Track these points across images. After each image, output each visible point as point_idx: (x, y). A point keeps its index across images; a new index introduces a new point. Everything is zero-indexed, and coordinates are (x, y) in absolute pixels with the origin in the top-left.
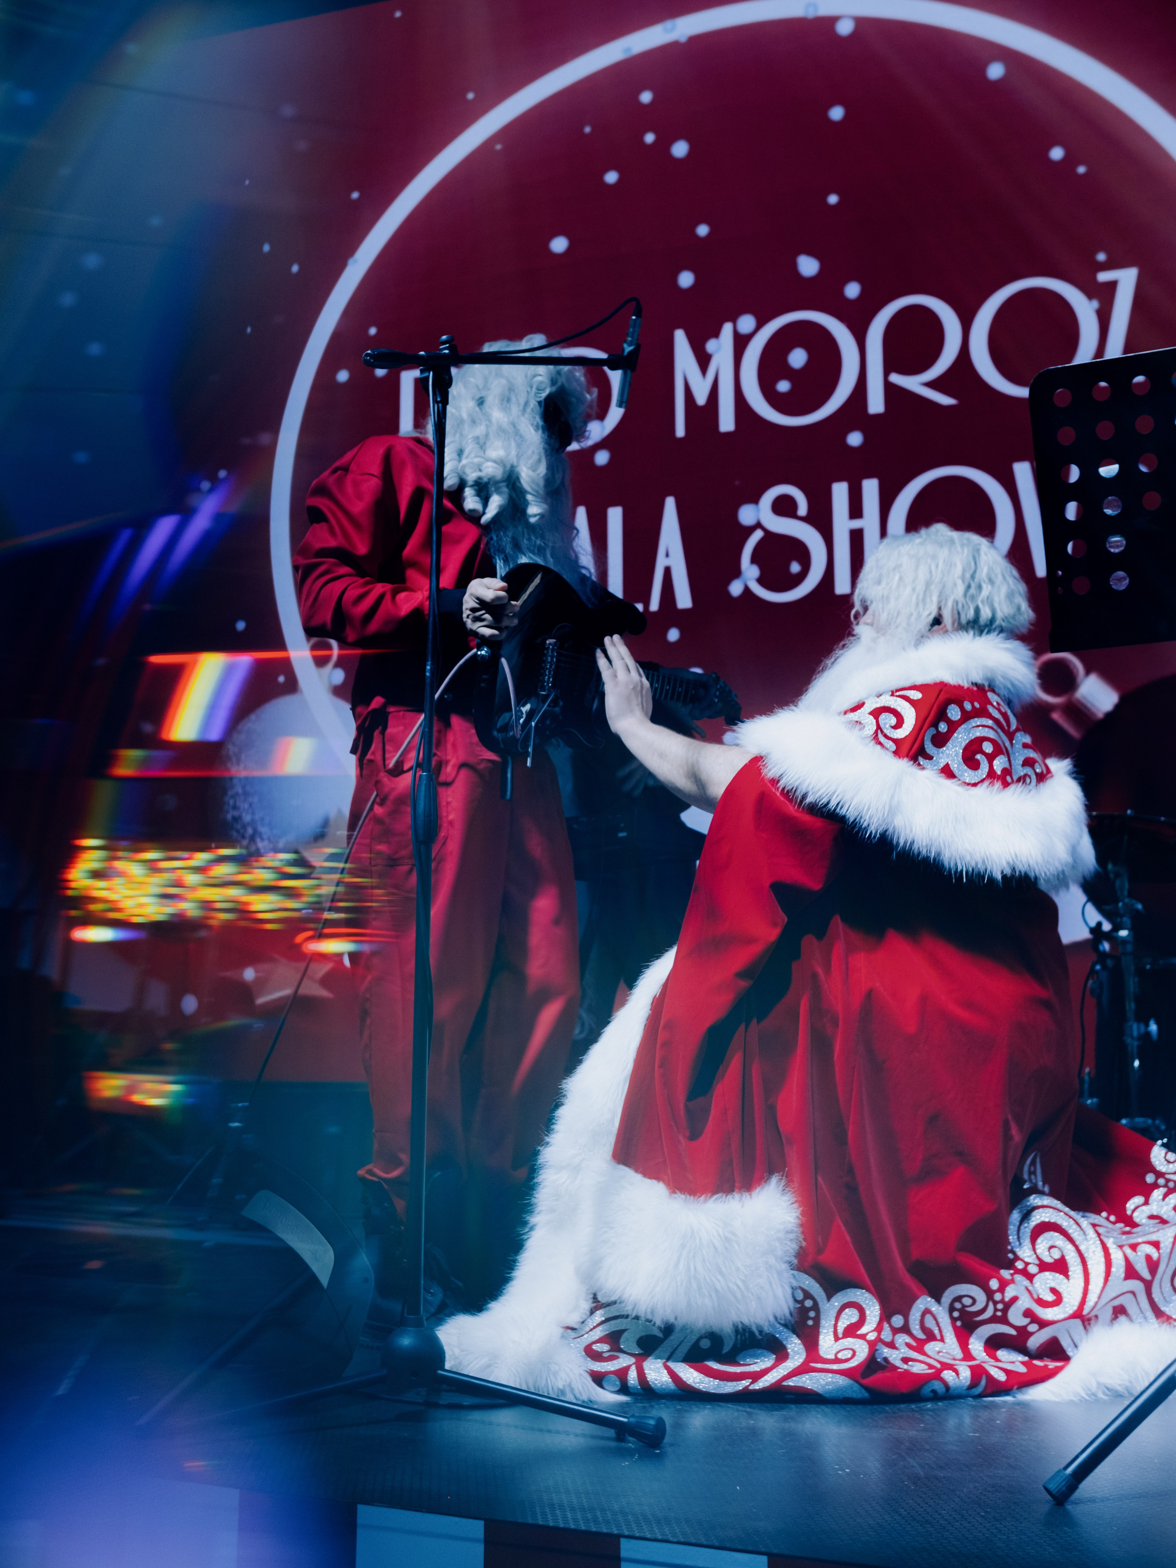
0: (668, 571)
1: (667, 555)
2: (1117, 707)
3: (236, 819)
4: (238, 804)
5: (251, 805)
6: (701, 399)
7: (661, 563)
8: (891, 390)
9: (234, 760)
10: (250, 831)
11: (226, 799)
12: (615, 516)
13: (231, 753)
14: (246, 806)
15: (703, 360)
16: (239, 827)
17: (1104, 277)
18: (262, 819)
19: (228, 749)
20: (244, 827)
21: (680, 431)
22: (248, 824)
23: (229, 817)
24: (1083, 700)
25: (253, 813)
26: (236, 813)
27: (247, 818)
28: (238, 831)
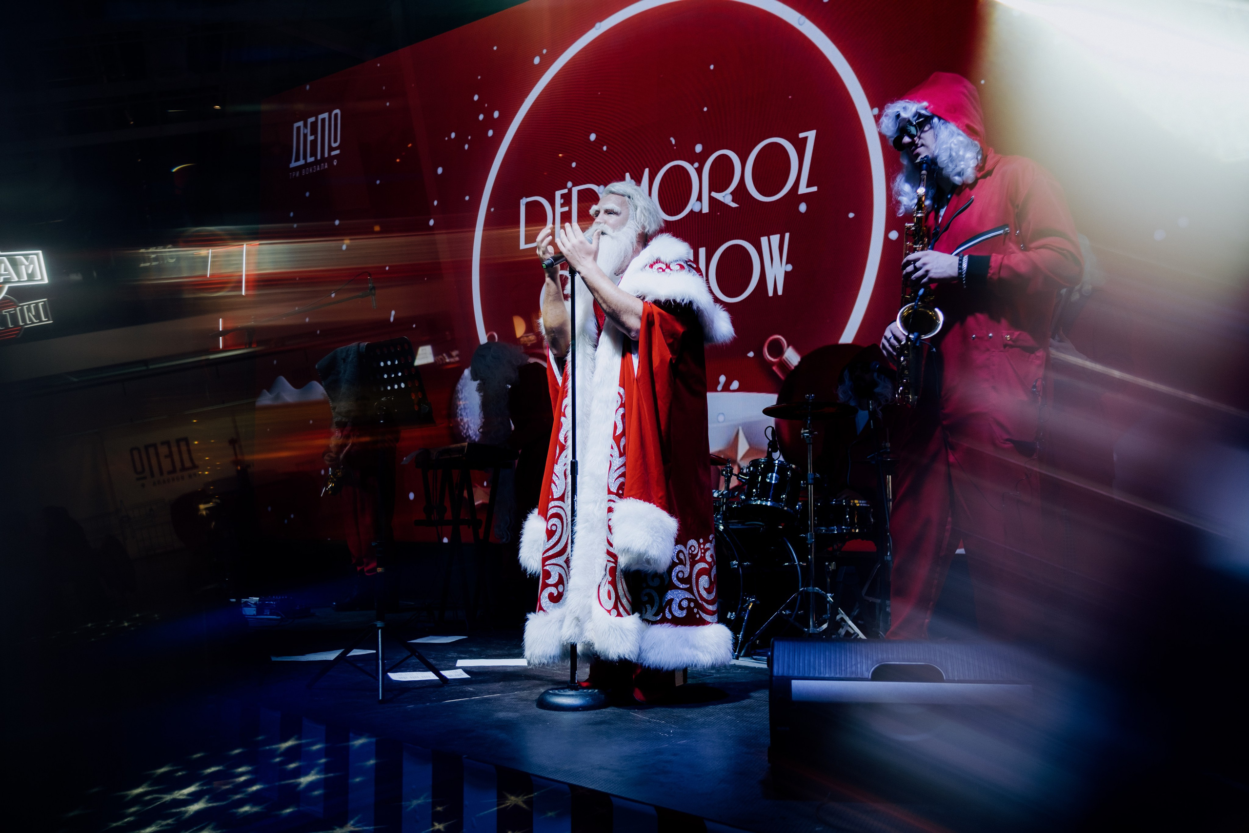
2: (800, 363)
3: (462, 420)
5: (467, 413)
8: (712, 200)
9: (460, 392)
10: (466, 426)
11: (458, 411)
14: (465, 414)
16: (462, 424)
17: (801, 135)
18: (471, 420)
20: (464, 424)
22: (466, 423)
24: (786, 360)
25: (468, 417)
26: (461, 418)
27: (465, 420)
28: (462, 426)
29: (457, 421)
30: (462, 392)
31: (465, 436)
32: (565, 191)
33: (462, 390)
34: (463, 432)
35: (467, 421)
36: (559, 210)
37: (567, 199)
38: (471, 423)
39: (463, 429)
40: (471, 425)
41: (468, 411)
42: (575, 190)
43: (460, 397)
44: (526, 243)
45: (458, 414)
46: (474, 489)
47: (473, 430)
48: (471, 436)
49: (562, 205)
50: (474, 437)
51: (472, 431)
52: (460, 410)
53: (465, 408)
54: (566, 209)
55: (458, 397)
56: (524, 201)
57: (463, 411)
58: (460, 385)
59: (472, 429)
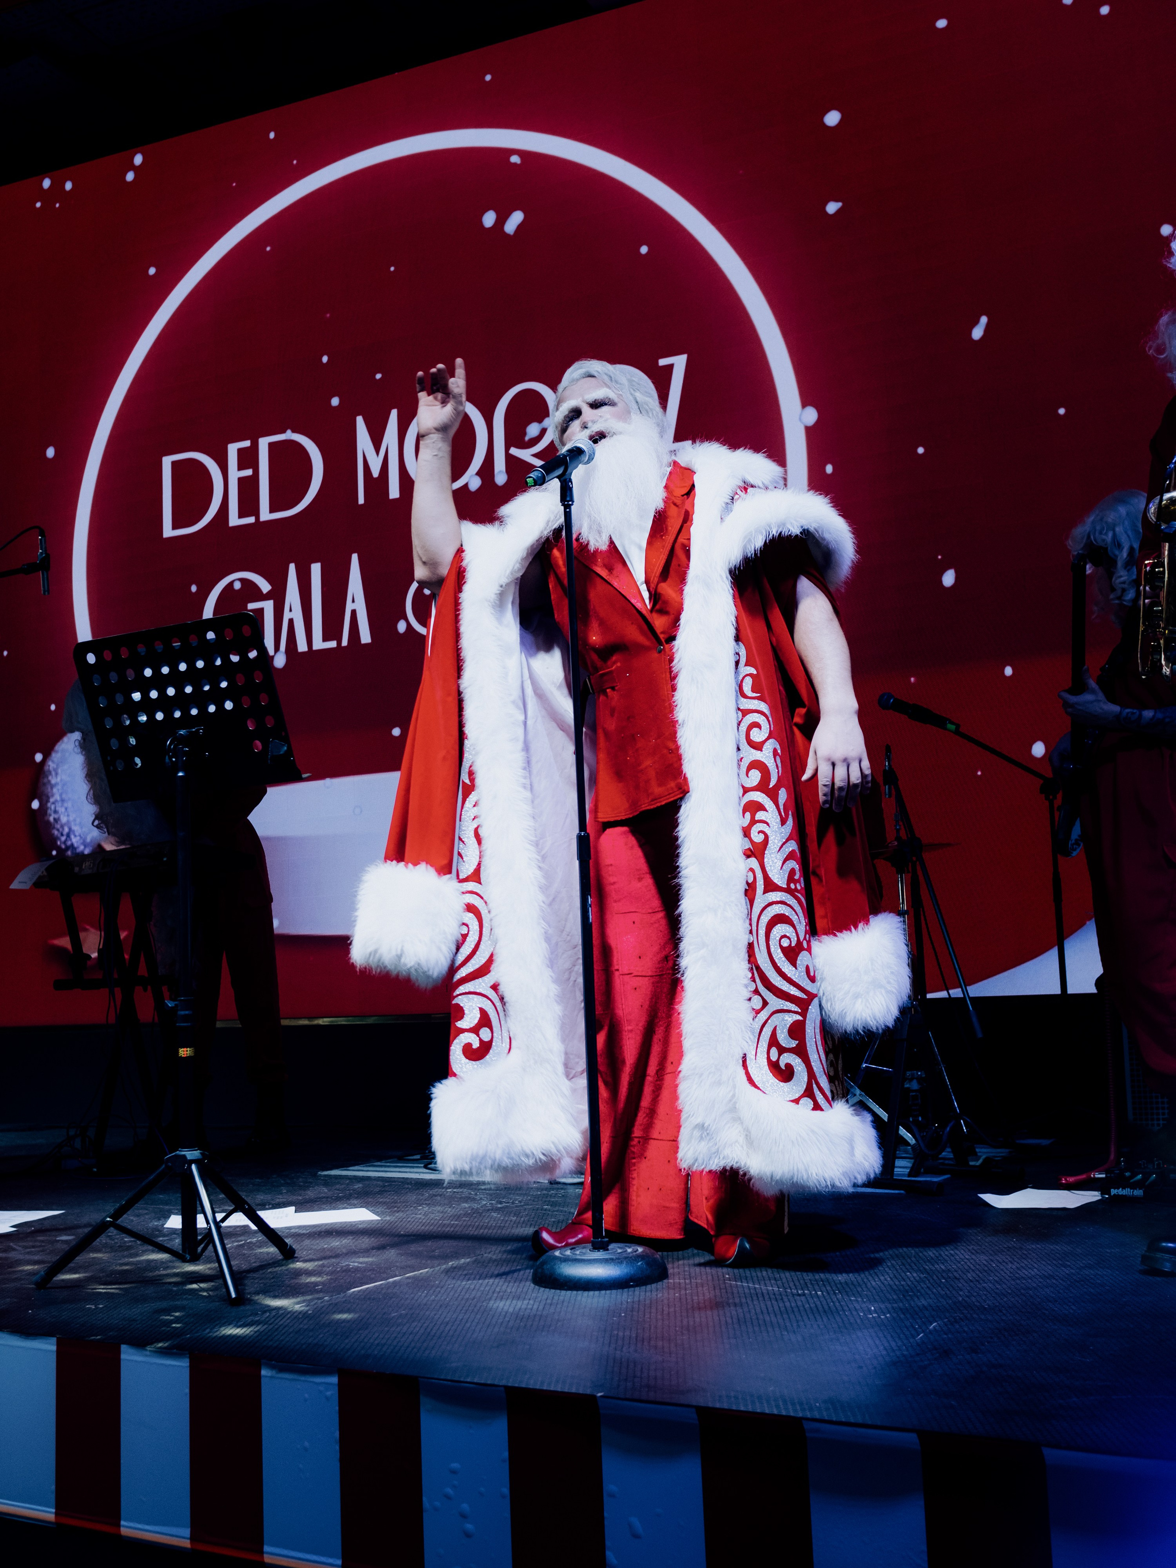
0: (354, 612)
1: (353, 601)
4: (57, 809)
5: (66, 809)
6: (376, 473)
7: (349, 607)
8: (510, 460)
9: (53, 773)
10: (66, 830)
11: (49, 805)
12: (316, 569)
13: (51, 768)
14: (63, 810)
15: (377, 440)
16: (58, 826)
17: (663, 362)
18: (75, 820)
19: (49, 766)
20: (62, 826)
21: (361, 500)
22: (65, 824)
23: (51, 819)
25: (68, 816)
26: (56, 816)
27: (64, 819)
28: (58, 830)
29: (48, 822)
30: (57, 774)
31: (63, 846)
32: (247, 444)
33: (56, 770)
34: (59, 839)
35: (68, 822)
36: (234, 474)
37: (248, 459)
38: (75, 825)
39: (59, 835)
40: (75, 828)
41: (69, 804)
42: (264, 443)
43: (53, 781)
44: (175, 527)
45: (49, 811)
46: (82, 935)
47: (80, 836)
48: (76, 845)
49: (240, 467)
50: (82, 848)
51: (78, 838)
52: (53, 803)
53: (63, 801)
54: (249, 472)
55: (49, 781)
56: (167, 462)
57: (58, 805)
58: (53, 762)
59: (77, 834)
